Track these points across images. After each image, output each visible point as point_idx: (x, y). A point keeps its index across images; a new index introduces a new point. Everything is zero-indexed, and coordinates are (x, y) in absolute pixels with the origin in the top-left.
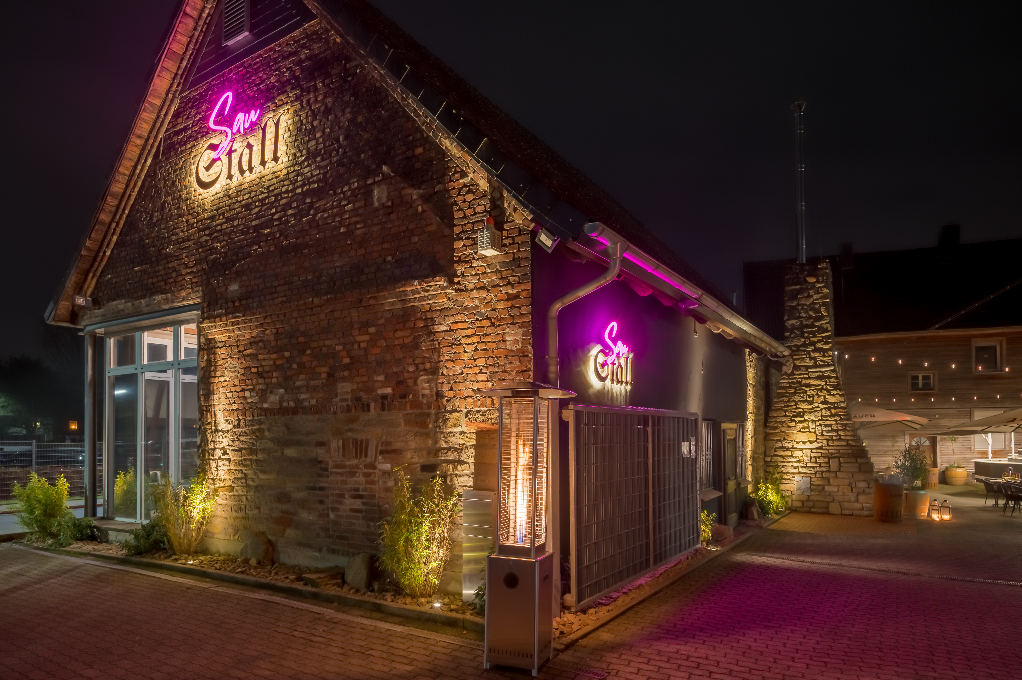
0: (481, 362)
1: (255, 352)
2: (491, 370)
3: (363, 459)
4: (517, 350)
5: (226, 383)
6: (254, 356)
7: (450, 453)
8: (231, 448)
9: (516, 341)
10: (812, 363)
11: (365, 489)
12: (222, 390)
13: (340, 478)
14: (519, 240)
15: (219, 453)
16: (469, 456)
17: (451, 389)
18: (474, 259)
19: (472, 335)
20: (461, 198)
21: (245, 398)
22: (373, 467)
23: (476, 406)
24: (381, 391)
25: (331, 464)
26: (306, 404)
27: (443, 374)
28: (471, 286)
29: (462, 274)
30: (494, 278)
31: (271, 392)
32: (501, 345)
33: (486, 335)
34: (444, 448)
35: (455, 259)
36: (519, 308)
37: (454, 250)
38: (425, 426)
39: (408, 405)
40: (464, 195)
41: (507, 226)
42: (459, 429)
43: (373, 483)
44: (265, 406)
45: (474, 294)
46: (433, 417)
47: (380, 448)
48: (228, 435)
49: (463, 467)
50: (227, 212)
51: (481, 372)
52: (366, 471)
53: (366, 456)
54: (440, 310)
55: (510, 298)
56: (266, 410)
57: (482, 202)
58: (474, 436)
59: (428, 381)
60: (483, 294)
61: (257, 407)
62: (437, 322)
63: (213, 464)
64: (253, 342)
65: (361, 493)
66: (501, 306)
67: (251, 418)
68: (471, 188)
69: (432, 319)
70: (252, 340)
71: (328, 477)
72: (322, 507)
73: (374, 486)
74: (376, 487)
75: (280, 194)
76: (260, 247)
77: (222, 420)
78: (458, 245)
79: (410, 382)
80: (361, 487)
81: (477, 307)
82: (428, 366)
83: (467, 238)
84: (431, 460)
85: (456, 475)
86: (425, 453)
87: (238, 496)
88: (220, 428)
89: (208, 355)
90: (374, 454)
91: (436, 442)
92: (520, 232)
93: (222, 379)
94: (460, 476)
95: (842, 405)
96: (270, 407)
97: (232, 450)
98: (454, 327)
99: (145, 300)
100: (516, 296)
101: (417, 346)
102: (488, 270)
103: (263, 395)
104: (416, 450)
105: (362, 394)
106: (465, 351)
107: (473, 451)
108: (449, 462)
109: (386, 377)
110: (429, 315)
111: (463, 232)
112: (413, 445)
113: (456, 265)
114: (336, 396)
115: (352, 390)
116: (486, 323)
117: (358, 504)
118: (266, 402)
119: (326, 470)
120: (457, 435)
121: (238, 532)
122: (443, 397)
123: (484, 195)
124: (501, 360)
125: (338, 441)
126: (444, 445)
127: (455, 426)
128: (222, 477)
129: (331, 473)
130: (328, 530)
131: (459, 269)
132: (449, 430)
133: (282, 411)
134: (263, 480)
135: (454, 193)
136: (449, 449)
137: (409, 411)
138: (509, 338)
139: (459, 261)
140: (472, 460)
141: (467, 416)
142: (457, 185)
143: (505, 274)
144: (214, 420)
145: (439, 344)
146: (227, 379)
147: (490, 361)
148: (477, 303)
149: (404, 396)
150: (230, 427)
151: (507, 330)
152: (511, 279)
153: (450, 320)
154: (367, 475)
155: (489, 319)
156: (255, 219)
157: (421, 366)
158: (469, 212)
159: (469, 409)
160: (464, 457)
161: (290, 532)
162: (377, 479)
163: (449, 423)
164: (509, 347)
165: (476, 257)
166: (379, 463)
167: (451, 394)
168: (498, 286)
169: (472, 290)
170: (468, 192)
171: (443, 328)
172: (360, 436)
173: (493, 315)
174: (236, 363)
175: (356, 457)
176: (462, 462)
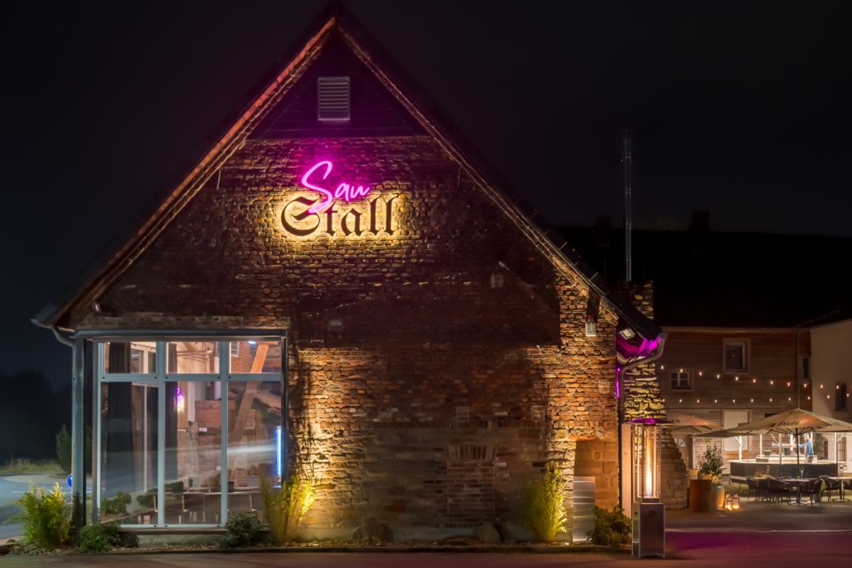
0: (581, 399)
1: (362, 377)
2: (587, 405)
3: (481, 459)
4: (607, 394)
5: (324, 401)
6: (362, 381)
7: (556, 455)
8: (330, 454)
9: (605, 389)
10: (638, 373)
11: (483, 480)
12: (318, 406)
13: (458, 474)
14: (608, 330)
15: (313, 458)
16: (571, 457)
17: (557, 414)
18: (575, 336)
19: (574, 383)
20: (566, 297)
21: (351, 414)
22: (491, 464)
23: (576, 426)
24: (497, 414)
25: (449, 463)
26: (421, 420)
27: (551, 405)
28: (573, 352)
29: (567, 344)
30: (591, 350)
31: (383, 410)
32: (595, 390)
33: (584, 383)
34: (552, 452)
35: (562, 334)
36: (608, 369)
37: (560, 329)
38: (537, 437)
39: (522, 424)
40: (568, 296)
41: (599, 320)
42: (564, 440)
43: (491, 475)
44: (376, 420)
45: (576, 358)
46: (543, 432)
47: (496, 452)
48: (328, 444)
49: (567, 463)
50: (325, 259)
51: (580, 405)
52: (484, 468)
53: (484, 457)
54: (549, 365)
55: (601, 363)
56: (376, 424)
57: (582, 303)
58: (575, 444)
59: (540, 409)
60: (582, 358)
61: (364, 421)
62: (547, 371)
63: (305, 467)
64: (359, 369)
65: (479, 483)
66: (595, 367)
67: (358, 429)
68: (573, 292)
69: (543, 370)
70: (358, 368)
71: (446, 473)
72: (440, 495)
73: (491, 478)
74: (494, 478)
75: (393, 258)
76: (368, 295)
77: (319, 430)
78: (564, 326)
79: (524, 409)
80: (479, 479)
81: (577, 366)
82: (539, 399)
83: (570, 323)
84: (542, 459)
85: (561, 468)
86: (536, 455)
87: (341, 492)
88: (315, 437)
89: (299, 375)
90: (491, 456)
91: (545, 447)
92: (608, 325)
93: (319, 397)
94: (564, 469)
95: (663, 412)
96: (381, 421)
97: (332, 455)
98: (560, 376)
99: (200, 318)
100: (606, 362)
101: (530, 386)
102: (586, 345)
103: (372, 412)
104: (528, 453)
105: (480, 415)
106: (568, 392)
107: (574, 453)
108: (556, 460)
109: (502, 404)
110: (540, 367)
111: (567, 318)
112: (526, 450)
113: (562, 338)
114: (455, 415)
115: (471, 413)
116: (585, 376)
117: (477, 490)
118: (377, 417)
119: (445, 468)
120: (562, 443)
121: (340, 521)
122: (551, 419)
123: (583, 298)
124: (595, 399)
125: (456, 448)
126: (552, 450)
127: (561, 438)
128: (319, 477)
129: (450, 470)
130: (445, 511)
131: (564, 341)
132: (556, 440)
133: (394, 424)
134: (372, 478)
135: (561, 294)
136: (556, 452)
137: (523, 428)
138: (601, 387)
139: (564, 336)
140: (573, 458)
141: (570, 432)
142: (562, 288)
143: (598, 349)
144: (307, 430)
145: (548, 386)
146: (327, 397)
147: (587, 399)
148: (578, 363)
149: (518, 418)
150: (329, 436)
151: (599, 382)
152: (603, 352)
153: (558, 372)
154: (483, 471)
155: (587, 374)
156: (362, 272)
157: (534, 399)
158: (571, 307)
159: (571, 427)
160: (567, 457)
161: (403, 516)
162: (494, 473)
163: (556, 436)
164: (601, 392)
165: (577, 335)
166: (496, 462)
167: (558, 418)
168: (593, 355)
169: (574, 355)
170: (572, 294)
171: (552, 376)
172: (477, 445)
173: (589, 372)
174: (337, 384)
175: (475, 458)
176: (566, 460)
